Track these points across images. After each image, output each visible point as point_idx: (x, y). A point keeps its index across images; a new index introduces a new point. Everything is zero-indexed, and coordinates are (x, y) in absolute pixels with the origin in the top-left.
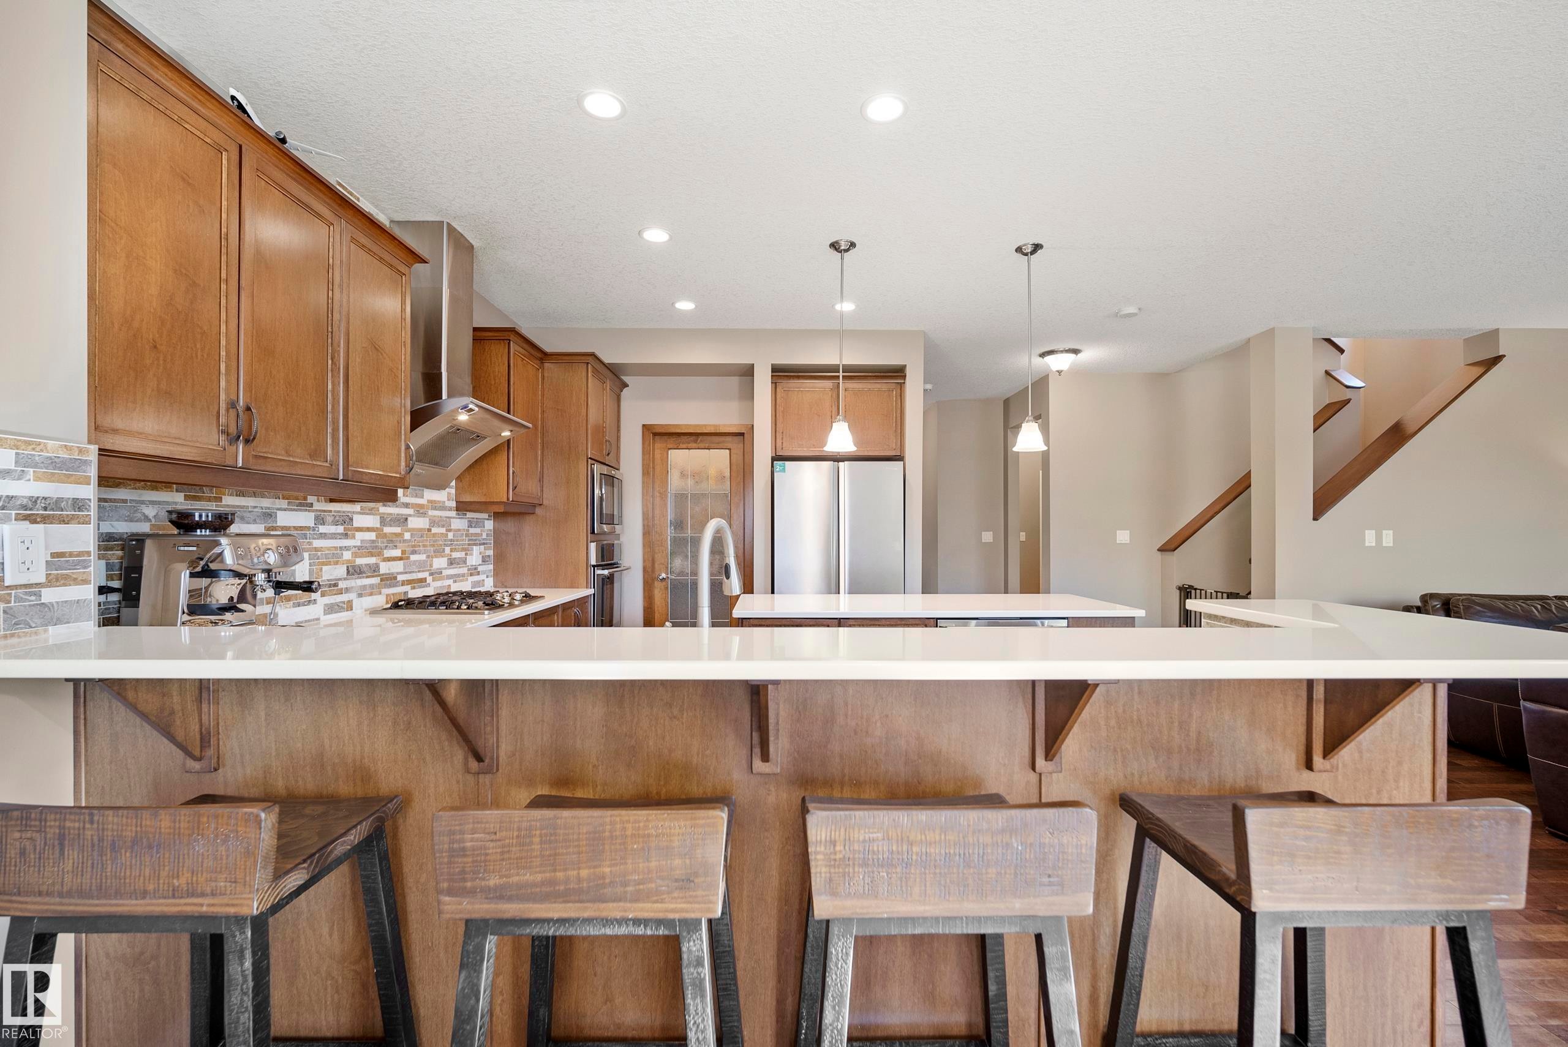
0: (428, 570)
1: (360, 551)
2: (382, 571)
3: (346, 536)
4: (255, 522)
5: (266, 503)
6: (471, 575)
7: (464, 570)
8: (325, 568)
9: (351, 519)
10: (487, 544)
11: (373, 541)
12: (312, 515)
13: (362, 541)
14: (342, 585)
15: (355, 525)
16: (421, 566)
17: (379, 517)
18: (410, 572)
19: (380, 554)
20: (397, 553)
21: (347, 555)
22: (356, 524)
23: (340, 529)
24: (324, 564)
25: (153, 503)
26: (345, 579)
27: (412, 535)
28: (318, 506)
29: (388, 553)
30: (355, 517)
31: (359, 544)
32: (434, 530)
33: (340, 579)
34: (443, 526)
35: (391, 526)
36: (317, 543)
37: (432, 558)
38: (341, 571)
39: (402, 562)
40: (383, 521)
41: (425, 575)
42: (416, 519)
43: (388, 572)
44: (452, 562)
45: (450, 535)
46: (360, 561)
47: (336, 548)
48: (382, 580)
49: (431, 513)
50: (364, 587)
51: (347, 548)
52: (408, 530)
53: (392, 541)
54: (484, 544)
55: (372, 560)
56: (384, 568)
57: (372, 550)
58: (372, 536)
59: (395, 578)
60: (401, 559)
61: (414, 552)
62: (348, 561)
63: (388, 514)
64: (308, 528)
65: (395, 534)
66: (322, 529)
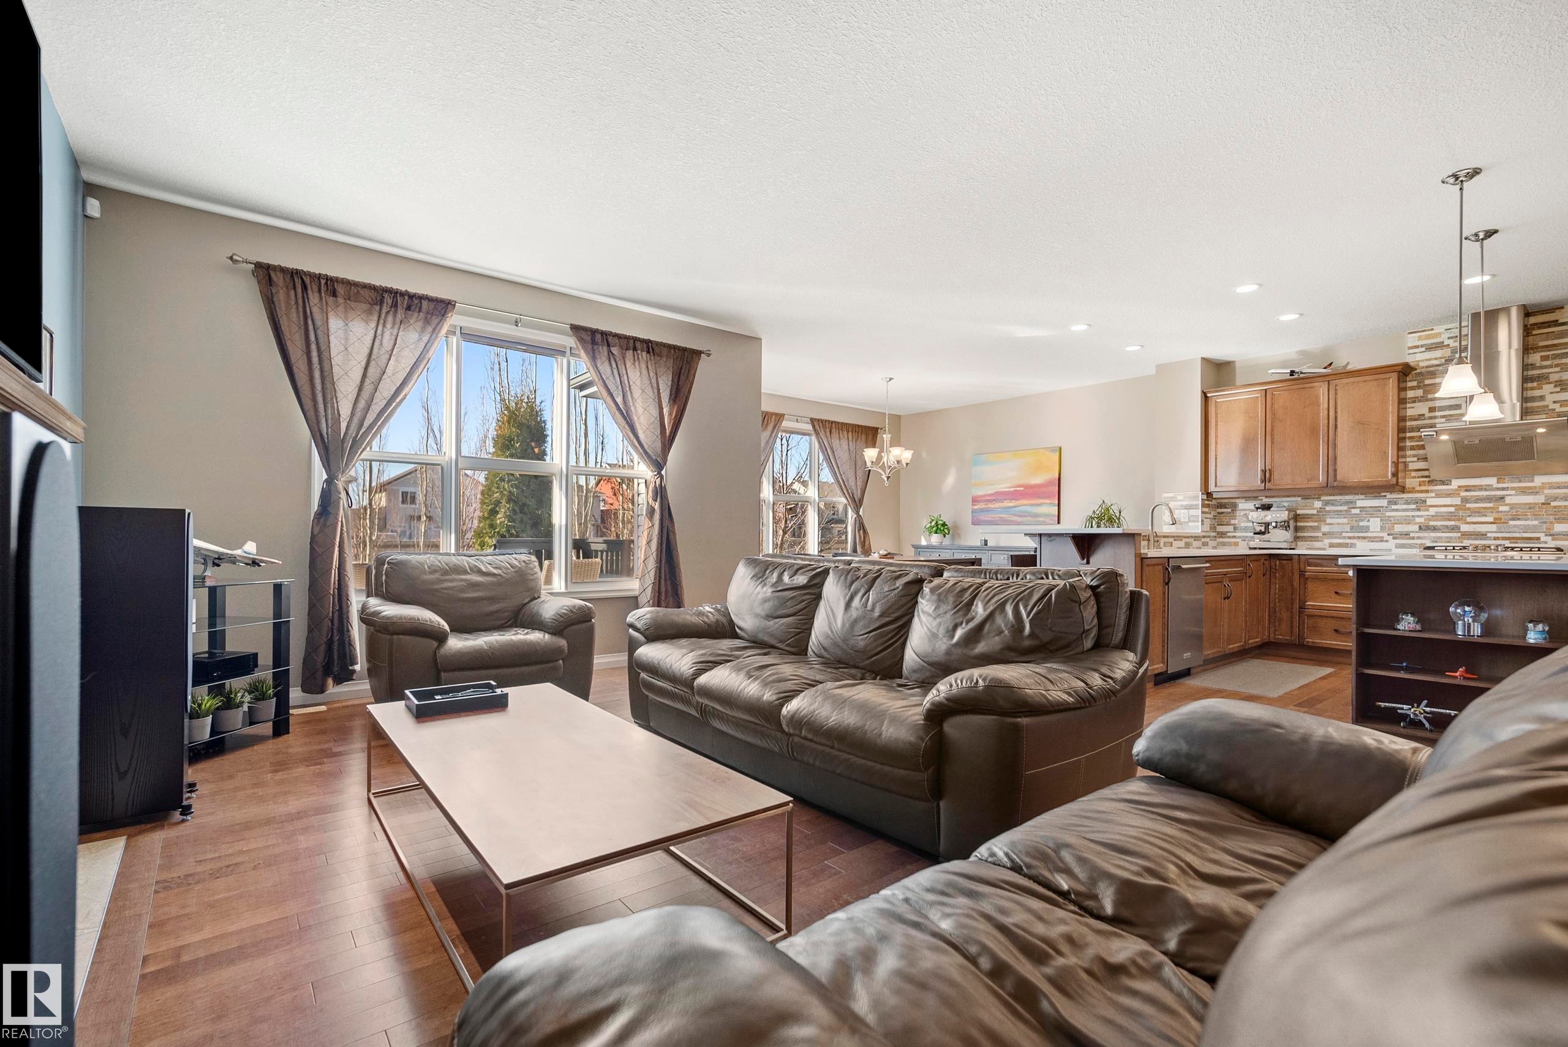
1: (1435, 517)
2: (1462, 530)
3: (1419, 510)
4: (1341, 505)
5: (1348, 497)
8: (1395, 526)
9: (1426, 501)
11: (1451, 512)
12: (1386, 501)
13: (1436, 513)
17: (1460, 499)
20: (1490, 519)
21: (1421, 520)
22: (1428, 503)
23: (1414, 506)
24: (1395, 524)
27: (1511, 508)
28: (1389, 496)
29: (1469, 519)
30: (1428, 500)
31: (1434, 514)
35: (1476, 503)
36: (1388, 514)
42: (1518, 497)
46: (1432, 523)
47: (1408, 516)
49: (1546, 491)
51: (1420, 516)
52: (1507, 505)
53: (1480, 512)
55: (1452, 523)
56: (1464, 528)
57: (1449, 517)
58: (1452, 509)
60: (1492, 523)
61: (1513, 519)
63: (1472, 496)
64: (1383, 507)
65: (1483, 508)
66: (1394, 507)
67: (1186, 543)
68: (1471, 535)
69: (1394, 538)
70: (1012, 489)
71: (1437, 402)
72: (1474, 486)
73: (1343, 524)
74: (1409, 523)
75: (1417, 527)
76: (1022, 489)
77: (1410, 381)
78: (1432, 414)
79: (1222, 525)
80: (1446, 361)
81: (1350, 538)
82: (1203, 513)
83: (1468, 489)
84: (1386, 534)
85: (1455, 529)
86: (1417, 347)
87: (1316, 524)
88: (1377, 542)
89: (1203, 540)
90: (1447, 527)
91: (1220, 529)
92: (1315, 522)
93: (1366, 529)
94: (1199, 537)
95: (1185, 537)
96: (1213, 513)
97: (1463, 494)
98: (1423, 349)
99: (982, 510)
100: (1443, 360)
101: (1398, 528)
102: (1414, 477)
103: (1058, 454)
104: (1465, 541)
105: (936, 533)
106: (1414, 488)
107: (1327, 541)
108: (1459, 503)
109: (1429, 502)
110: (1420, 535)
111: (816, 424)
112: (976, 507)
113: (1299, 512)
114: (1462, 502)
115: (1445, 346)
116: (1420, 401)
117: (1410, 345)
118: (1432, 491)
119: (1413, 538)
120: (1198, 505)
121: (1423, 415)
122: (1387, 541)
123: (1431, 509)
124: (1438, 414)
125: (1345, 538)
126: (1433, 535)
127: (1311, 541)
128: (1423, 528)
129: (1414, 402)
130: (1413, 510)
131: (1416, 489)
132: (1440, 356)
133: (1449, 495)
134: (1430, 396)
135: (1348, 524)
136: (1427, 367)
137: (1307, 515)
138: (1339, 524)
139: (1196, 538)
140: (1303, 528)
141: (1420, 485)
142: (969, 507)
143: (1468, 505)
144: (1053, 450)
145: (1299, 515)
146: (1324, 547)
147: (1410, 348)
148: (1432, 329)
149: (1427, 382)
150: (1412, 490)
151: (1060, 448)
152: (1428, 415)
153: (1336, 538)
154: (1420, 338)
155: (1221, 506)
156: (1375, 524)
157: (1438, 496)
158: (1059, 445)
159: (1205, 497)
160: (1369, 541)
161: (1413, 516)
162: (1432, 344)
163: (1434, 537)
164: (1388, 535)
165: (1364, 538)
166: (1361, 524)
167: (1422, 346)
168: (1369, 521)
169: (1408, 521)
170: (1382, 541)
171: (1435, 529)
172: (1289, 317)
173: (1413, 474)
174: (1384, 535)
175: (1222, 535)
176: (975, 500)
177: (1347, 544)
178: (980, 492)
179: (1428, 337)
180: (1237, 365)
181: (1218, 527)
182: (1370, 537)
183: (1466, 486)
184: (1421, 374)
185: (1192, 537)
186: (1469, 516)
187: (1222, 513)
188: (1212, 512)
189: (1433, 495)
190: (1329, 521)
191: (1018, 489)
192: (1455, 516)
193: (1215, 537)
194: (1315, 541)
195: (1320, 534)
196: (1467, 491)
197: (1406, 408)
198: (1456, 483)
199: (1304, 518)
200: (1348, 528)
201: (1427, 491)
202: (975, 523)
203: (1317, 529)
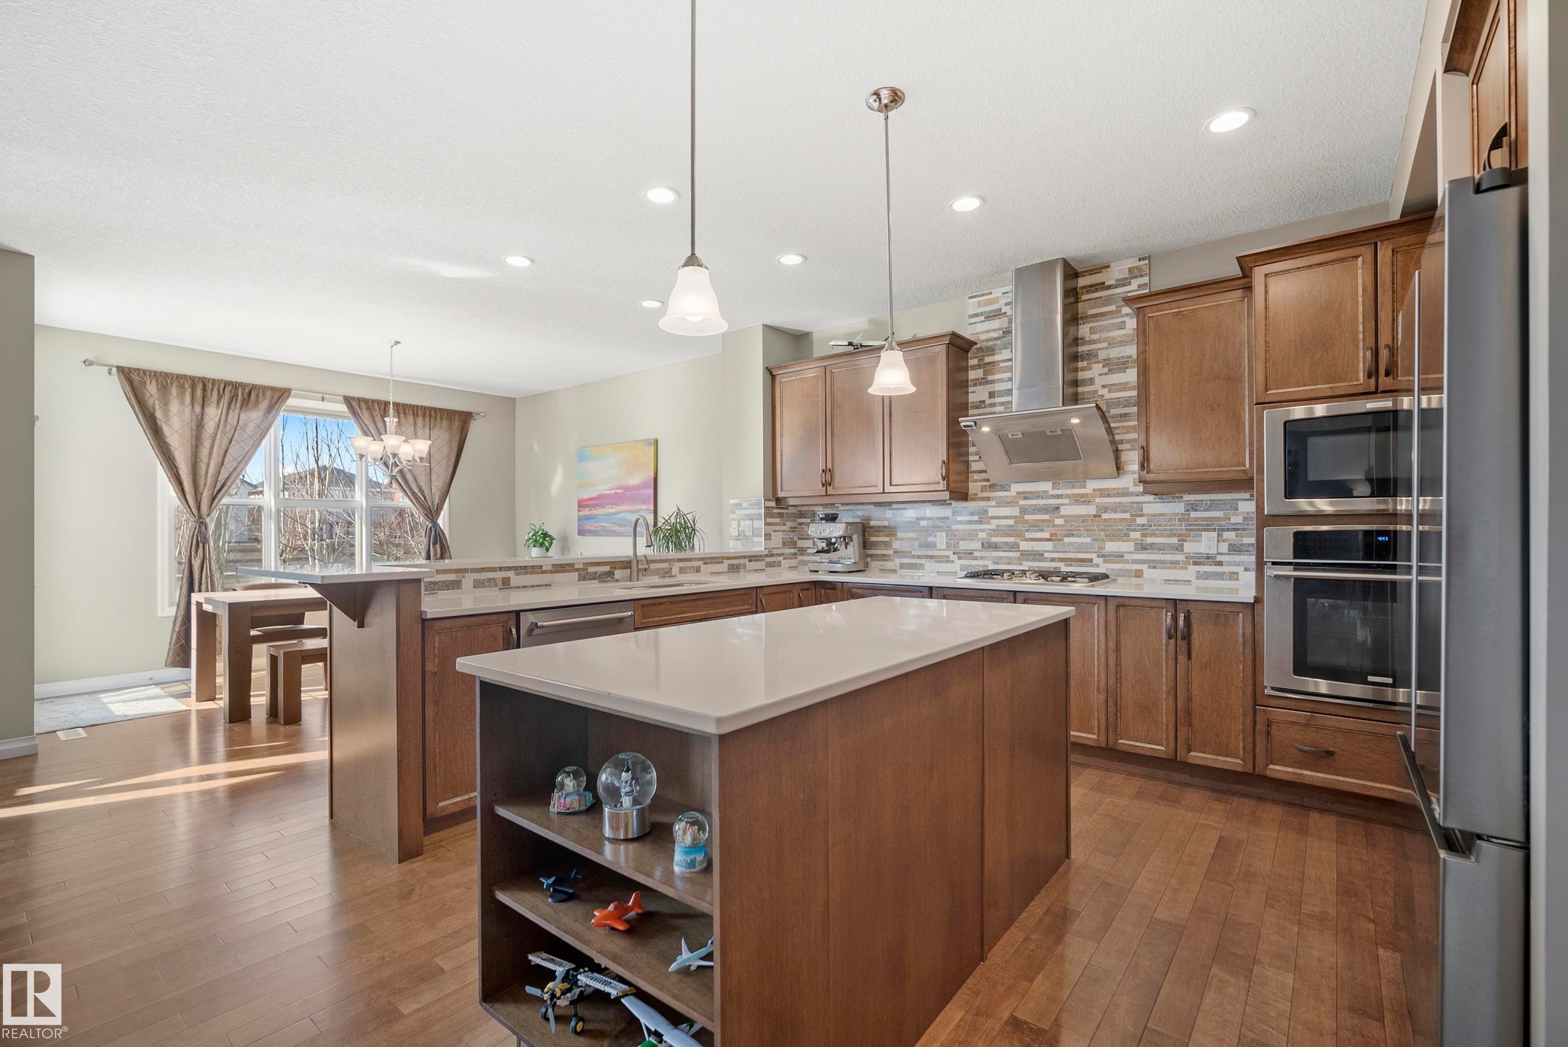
0: (1096, 552)
1: (996, 532)
2: (1021, 548)
3: (980, 522)
6: (1195, 563)
7: (1180, 557)
8: (961, 542)
9: (987, 511)
10: (1239, 529)
11: (1011, 526)
12: (952, 510)
13: (997, 526)
14: (976, 554)
15: (989, 515)
16: (1081, 548)
17: (1018, 508)
18: (1065, 552)
19: (1017, 536)
20: (1046, 535)
21: (982, 535)
23: (976, 518)
24: (961, 540)
25: (861, 510)
26: (980, 550)
27: (1066, 521)
28: (954, 504)
29: (1028, 535)
30: (989, 509)
31: (994, 527)
32: (1105, 516)
33: (976, 550)
34: (1126, 511)
35: (1034, 514)
36: (953, 526)
37: (1103, 540)
38: (978, 545)
39: (1051, 543)
40: (1024, 510)
41: (1093, 556)
42: (1072, 507)
43: (1030, 549)
44: (1143, 547)
45: (1140, 521)
46: (994, 539)
47: (972, 530)
48: (1022, 555)
49: (1098, 500)
50: (1001, 558)
51: (982, 530)
52: (1062, 517)
53: (1037, 526)
54: (1235, 530)
55: (1012, 539)
56: (1024, 546)
57: (1009, 532)
58: (1011, 522)
59: (1043, 555)
60: (1048, 540)
61: (1068, 536)
62: (983, 539)
63: (1030, 505)
64: (948, 518)
65: (1040, 520)
66: (959, 518)
67: (729, 565)
68: (1029, 555)
69: (959, 558)
70: (613, 492)
71: (996, 385)
72: (1031, 493)
73: (913, 539)
74: (972, 540)
75: (980, 543)
76: (621, 491)
77: (972, 358)
78: (992, 401)
79: (802, 539)
80: (1004, 333)
81: (919, 557)
82: (767, 524)
83: (1026, 496)
84: (952, 552)
85: (1014, 547)
86: (977, 315)
87: (887, 539)
88: (943, 562)
89: (768, 559)
90: (1007, 543)
91: (801, 544)
92: (887, 536)
93: (933, 546)
94: (761, 556)
95: (728, 558)
96: (789, 524)
97: (1022, 502)
98: (982, 318)
99: (587, 518)
100: (1001, 332)
101: (964, 546)
102: (976, 481)
103: (652, 449)
104: (1024, 563)
105: (534, 546)
106: (976, 495)
107: (898, 561)
108: (1018, 514)
109: (992, 512)
110: (984, 554)
111: (355, 404)
112: (581, 514)
113: (872, 523)
114: (1021, 512)
115: (1003, 314)
116: (981, 384)
117: (970, 313)
118: (993, 498)
119: (976, 558)
120: (760, 515)
121: (983, 402)
122: (953, 562)
123: (993, 521)
124: (997, 400)
125: (913, 557)
126: (995, 554)
127: (883, 560)
128: (986, 545)
129: (975, 385)
130: (976, 522)
131: (979, 496)
132: (997, 327)
133: (1009, 503)
134: (990, 378)
135: (917, 539)
136: (987, 340)
137: (879, 527)
138: (908, 539)
139: (753, 558)
140: (876, 545)
141: (982, 491)
142: (574, 514)
143: (1027, 517)
144: (648, 442)
145: (872, 527)
146: (895, 568)
147: (971, 316)
148: (991, 293)
149: (987, 360)
150: (975, 498)
151: (656, 441)
152: (988, 401)
153: (906, 557)
154: (979, 304)
155: (802, 515)
156: (941, 539)
157: (999, 505)
158: (655, 437)
159: (773, 504)
160: (936, 562)
161: (976, 530)
162: (991, 311)
163: (996, 557)
164: (954, 554)
165: (931, 557)
166: (930, 539)
167: (982, 314)
168: (935, 536)
169: (971, 536)
170: (948, 561)
171: (996, 547)
172: (791, 260)
173: (976, 476)
174: (950, 553)
175: (802, 551)
176: (581, 505)
177: (916, 564)
178: (586, 495)
179: (988, 303)
180: (815, 337)
181: (798, 541)
182: (937, 557)
183: (1024, 492)
184: (981, 349)
185: (745, 557)
186: (1027, 531)
187: (802, 524)
188: (787, 523)
189: (994, 503)
190: (900, 535)
191: (618, 491)
192: (1014, 530)
193: (795, 554)
194: (887, 560)
195: (891, 552)
196: (1025, 498)
197: (968, 393)
198: (1016, 488)
199: (877, 531)
200: (916, 544)
201: (988, 499)
202: (581, 532)
203: (887, 545)
